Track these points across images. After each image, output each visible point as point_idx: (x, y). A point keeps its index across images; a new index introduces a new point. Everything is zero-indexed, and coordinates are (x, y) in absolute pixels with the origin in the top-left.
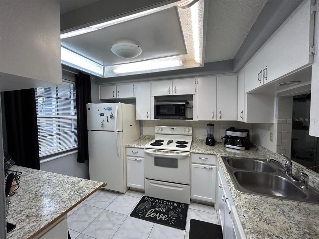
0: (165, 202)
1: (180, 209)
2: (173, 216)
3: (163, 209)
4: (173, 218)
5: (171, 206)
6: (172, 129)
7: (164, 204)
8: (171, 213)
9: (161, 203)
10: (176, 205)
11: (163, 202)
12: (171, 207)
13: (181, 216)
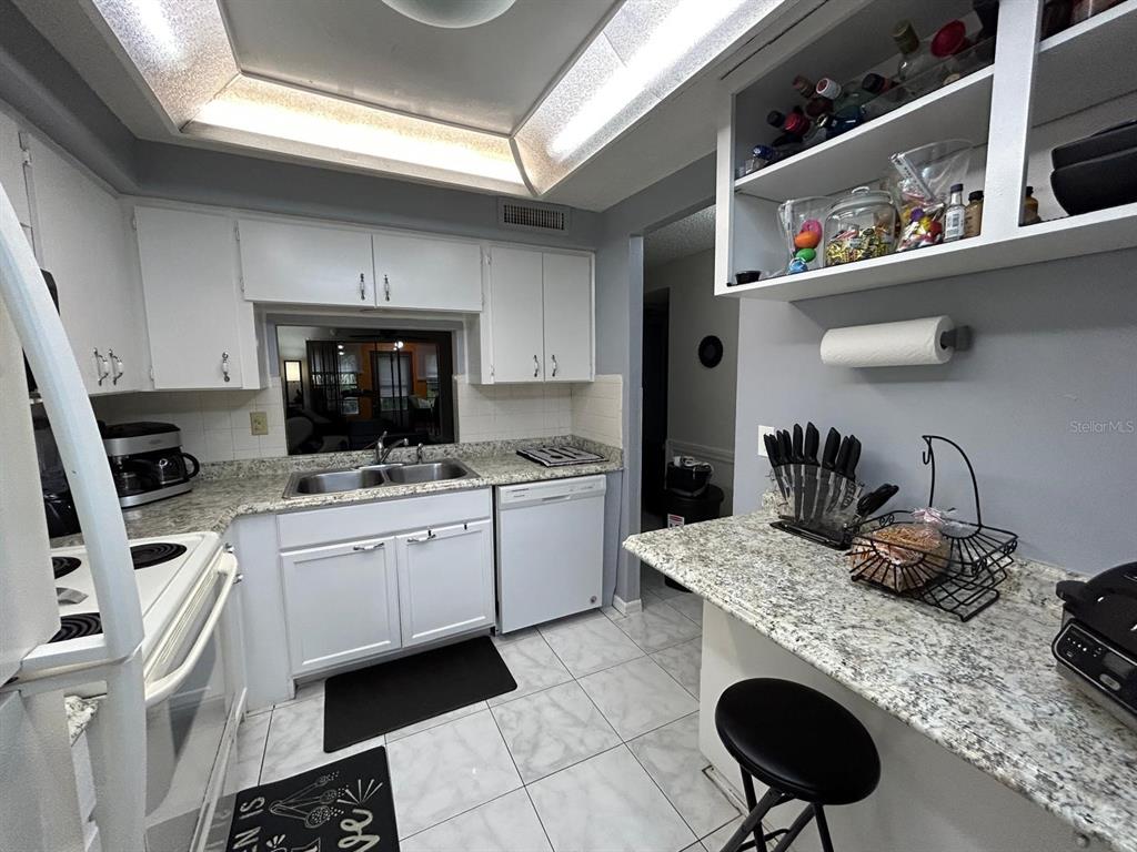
1: (276, 808)
2: (333, 804)
4: (346, 797)
5: (263, 848)
8: (321, 816)
10: (255, 832)
12: (276, 840)
13: (324, 781)
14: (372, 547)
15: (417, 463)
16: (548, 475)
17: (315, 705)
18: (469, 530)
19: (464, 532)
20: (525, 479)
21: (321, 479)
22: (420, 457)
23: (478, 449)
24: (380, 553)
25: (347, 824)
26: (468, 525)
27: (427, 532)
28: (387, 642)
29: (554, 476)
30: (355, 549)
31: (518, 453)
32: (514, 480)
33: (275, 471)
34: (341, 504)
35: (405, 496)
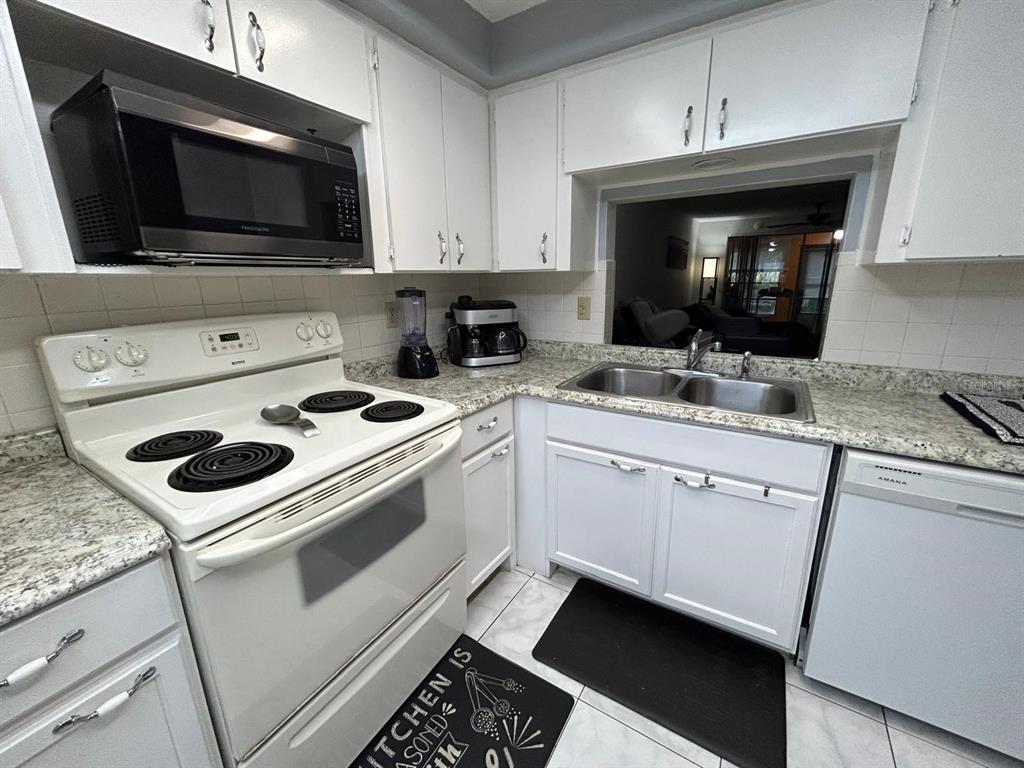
0: (400, 732)
1: (470, 675)
2: (498, 720)
3: (440, 756)
4: (511, 724)
5: (439, 705)
6: (224, 338)
7: (409, 741)
8: (484, 722)
9: (391, 753)
10: (447, 683)
11: (391, 743)
12: (449, 709)
13: (511, 685)
14: (629, 468)
15: (740, 378)
16: (991, 460)
17: (555, 597)
18: (769, 499)
19: (762, 497)
20: (919, 452)
21: (619, 374)
22: (745, 370)
23: (854, 375)
24: (637, 477)
25: (492, 757)
26: (771, 491)
27: (703, 476)
28: (636, 582)
29: (1009, 468)
30: (613, 462)
31: (945, 398)
32: (887, 448)
33: (590, 357)
34: (601, 408)
35: (677, 420)
